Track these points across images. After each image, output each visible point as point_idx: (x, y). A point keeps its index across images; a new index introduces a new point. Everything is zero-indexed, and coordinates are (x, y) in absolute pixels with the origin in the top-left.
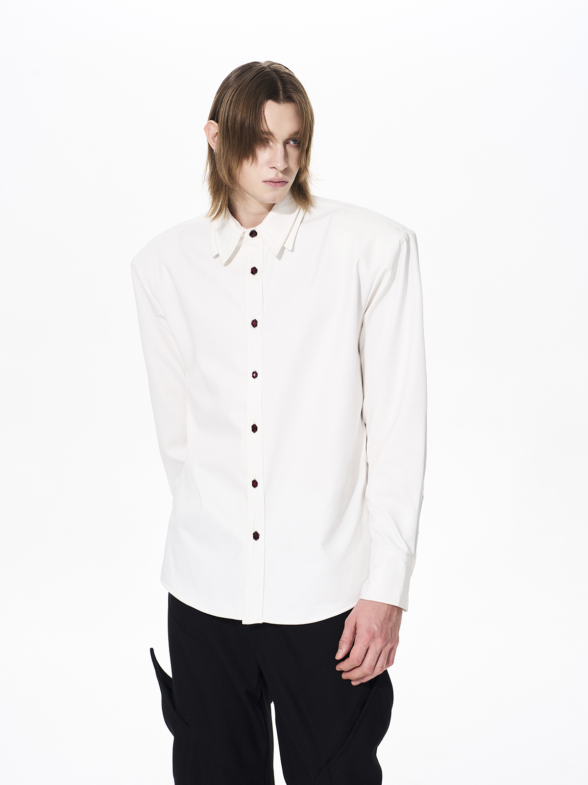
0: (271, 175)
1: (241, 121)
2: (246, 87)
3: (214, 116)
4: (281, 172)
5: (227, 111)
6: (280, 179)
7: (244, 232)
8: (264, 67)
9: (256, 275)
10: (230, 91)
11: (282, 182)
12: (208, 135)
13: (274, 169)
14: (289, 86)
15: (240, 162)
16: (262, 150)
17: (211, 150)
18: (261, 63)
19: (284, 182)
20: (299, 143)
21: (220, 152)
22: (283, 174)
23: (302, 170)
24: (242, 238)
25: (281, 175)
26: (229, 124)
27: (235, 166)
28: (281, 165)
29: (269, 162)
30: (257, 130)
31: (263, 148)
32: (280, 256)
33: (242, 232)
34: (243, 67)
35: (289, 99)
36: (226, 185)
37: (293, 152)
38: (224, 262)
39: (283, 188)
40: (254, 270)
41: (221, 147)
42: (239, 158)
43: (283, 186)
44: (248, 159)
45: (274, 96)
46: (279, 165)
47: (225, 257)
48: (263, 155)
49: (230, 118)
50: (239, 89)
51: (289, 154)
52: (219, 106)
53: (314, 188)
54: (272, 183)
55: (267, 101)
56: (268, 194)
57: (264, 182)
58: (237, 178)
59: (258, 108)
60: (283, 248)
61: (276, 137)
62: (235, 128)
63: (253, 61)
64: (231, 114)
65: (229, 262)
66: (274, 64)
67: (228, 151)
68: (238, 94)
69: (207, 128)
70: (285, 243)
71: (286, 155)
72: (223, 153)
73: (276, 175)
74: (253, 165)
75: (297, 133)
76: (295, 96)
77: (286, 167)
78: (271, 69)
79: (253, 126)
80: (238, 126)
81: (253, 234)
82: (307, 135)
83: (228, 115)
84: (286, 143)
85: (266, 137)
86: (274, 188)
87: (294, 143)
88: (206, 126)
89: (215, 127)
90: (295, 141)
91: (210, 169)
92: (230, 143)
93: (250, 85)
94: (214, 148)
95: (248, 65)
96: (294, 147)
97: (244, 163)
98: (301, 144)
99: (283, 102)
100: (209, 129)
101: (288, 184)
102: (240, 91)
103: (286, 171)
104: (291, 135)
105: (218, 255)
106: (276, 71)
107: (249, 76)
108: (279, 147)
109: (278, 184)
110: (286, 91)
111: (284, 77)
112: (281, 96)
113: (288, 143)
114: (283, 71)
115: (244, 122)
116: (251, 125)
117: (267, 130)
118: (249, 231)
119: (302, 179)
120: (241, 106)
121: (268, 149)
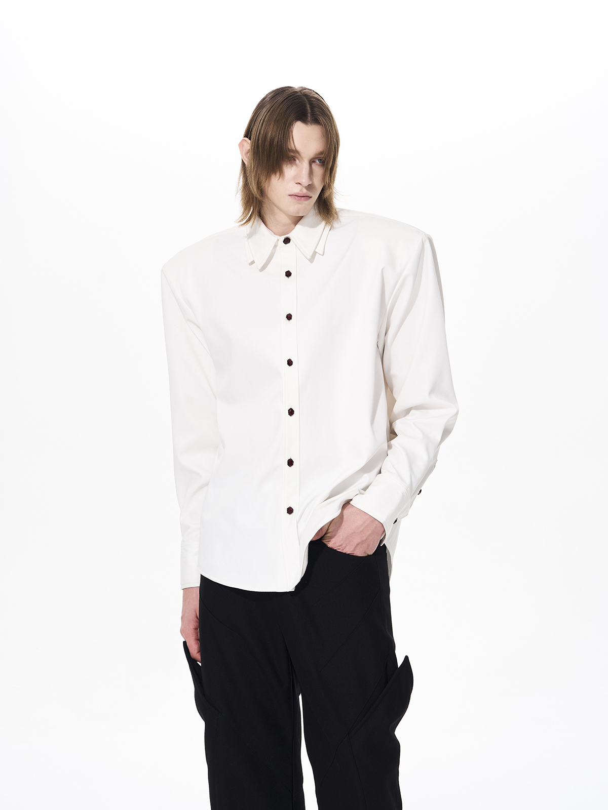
0: (297, 190)
1: (270, 140)
2: (278, 108)
3: (248, 134)
4: (306, 187)
5: (259, 129)
6: (304, 194)
7: (278, 240)
8: (296, 92)
9: (290, 277)
10: (265, 110)
11: (306, 196)
12: (241, 151)
13: (299, 185)
14: (317, 109)
15: (268, 176)
16: (288, 166)
17: (243, 164)
18: (294, 88)
19: (308, 196)
20: (324, 162)
21: (251, 166)
22: (307, 189)
23: (327, 187)
24: (275, 246)
25: (305, 191)
26: (260, 141)
27: (264, 180)
28: (305, 181)
29: (294, 178)
30: (285, 148)
31: (290, 165)
32: (312, 259)
33: (276, 240)
34: (277, 90)
35: (316, 121)
36: (256, 198)
37: (318, 170)
38: (260, 267)
39: (307, 202)
40: (288, 273)
41: (252, 162)
42: (268, 172)
43: (307, 200)
44: (276, 174)
45: (303, 118)
46: (304, 181)
47: (260, 263)
48: (289, 171)
49: (261, 136)
50: (272, 109)
51: (314, 171)
52: (253, 125)
53: (338, 202)
54: (297, 197)
55: (296, 122)
56: (294, 207)
57: (290, 195)
58: (266, 191)
59: (286, 127)
60: (315, 253)
61: (303, 155)
62: (264, 145)
63: (287, 86)
64: (262, 133)
65: (263, 268)
66: (305, 89)
67: (258, 166)
68: (270, 114)
69: (241, 145)
70: (316, 248)
71: (311, 172)
72: (254, 168)
73: (301, 191)
74: (280, 180)
75: (321, 153)
76: (321, 119)
77: (311, 183)
78: (301, 93)
79: (281, 144)
80: (267, 143)
81: (287, 241)
82: (331, 156)
83: (260, 133)
84: (312, 161)
85: (293, 155)
86: (298, 202)
87: (320, 162)
88: (240, 143)
89: (248, 144)
90: (320, 160)
91: (243, 182)
92: (260, 159)
93: (281, 106)
94: (246, 163)
95: (282, 88)
96: (319, 165)
97: (272, 177)
98: (326, 163)
99: (311, 124)
100: (243, 146)
101: (311, 199)
102: (272, 111)
103: (310, 187)
104: (317, 155)
105: (253, 263)
106: (306, 95)
107: (281, 98)
108: (305, 165)
109: (302, 198)
110: (313, 114)
111: (312, 101)
112: (309, 118)
113: (314, 162)
114: (311, 95)
115: (273, 140)
116: (279, 143)
117: (294, 149)
118: (283, 238)
119: (327, 194)
120: (272, 126)
121: (294, 167)
